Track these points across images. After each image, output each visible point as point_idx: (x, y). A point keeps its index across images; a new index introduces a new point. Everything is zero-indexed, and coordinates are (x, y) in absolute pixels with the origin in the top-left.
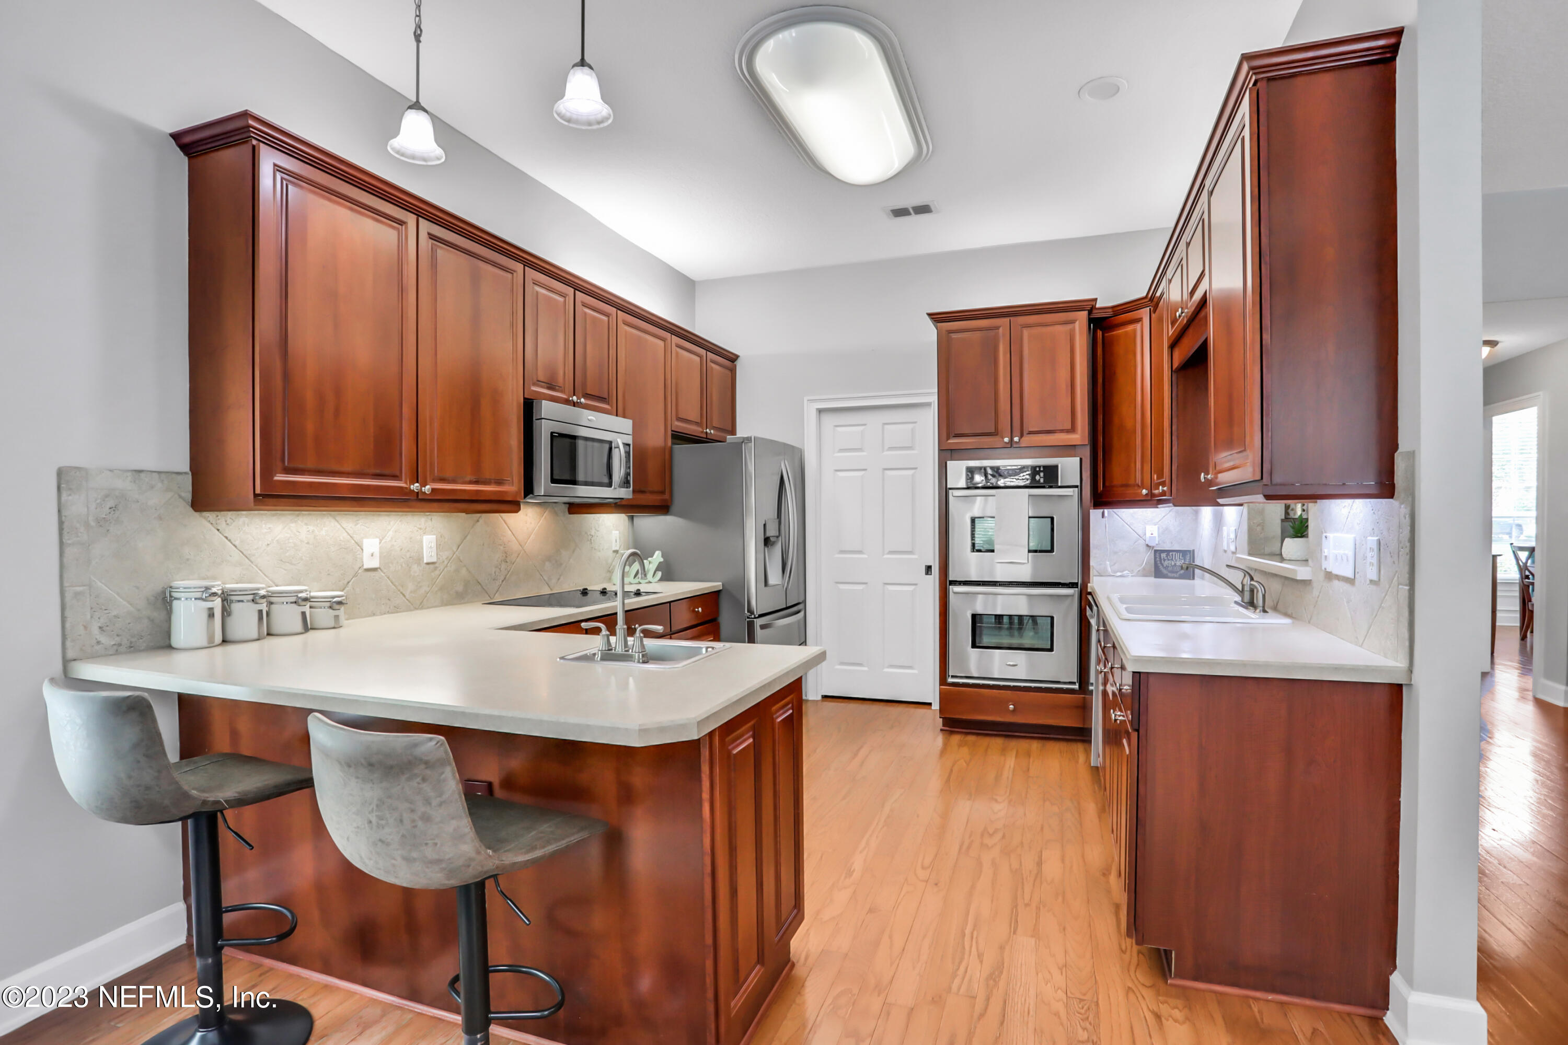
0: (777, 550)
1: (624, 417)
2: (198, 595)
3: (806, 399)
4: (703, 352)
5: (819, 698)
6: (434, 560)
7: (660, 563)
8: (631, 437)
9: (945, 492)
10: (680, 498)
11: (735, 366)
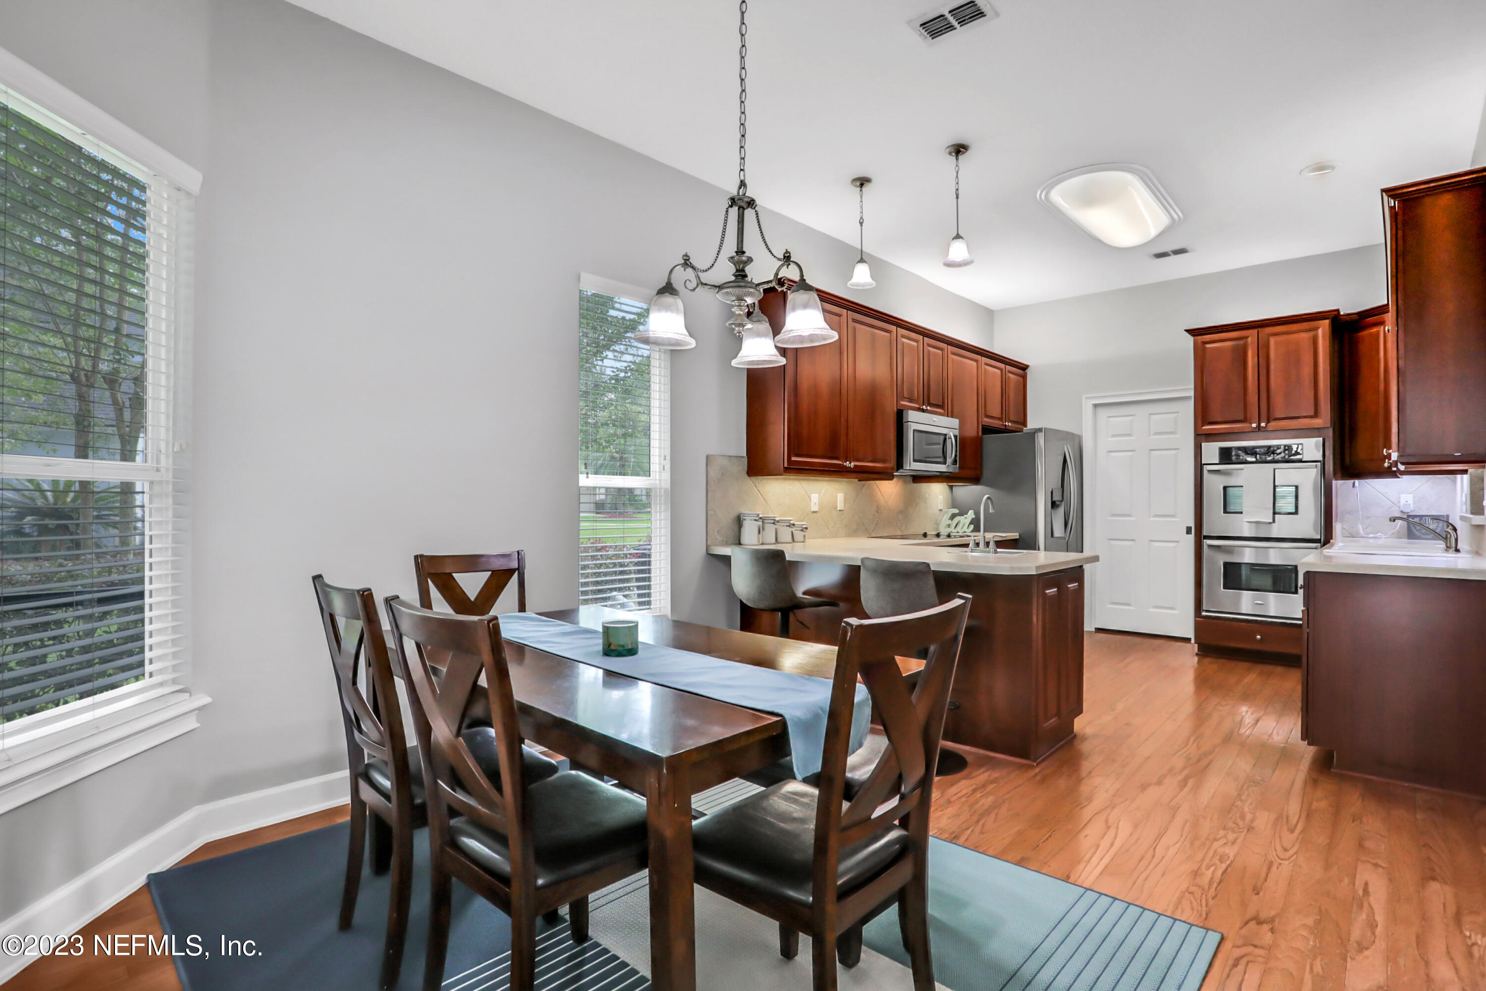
0: (1061, 511)
1: (952, 417)
2: (755, 518)
3: (1084, 397)
4: (1002, 366)
5: (1093, 630)
6: (842, 509)
7: (973, 519)
8: (958, 431)
9: (1199, 467)
10: (987, 473)
11: (1026, 373)
